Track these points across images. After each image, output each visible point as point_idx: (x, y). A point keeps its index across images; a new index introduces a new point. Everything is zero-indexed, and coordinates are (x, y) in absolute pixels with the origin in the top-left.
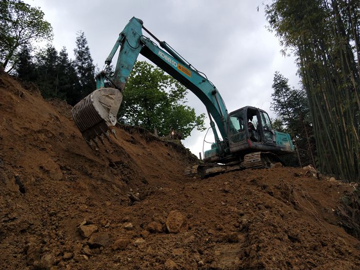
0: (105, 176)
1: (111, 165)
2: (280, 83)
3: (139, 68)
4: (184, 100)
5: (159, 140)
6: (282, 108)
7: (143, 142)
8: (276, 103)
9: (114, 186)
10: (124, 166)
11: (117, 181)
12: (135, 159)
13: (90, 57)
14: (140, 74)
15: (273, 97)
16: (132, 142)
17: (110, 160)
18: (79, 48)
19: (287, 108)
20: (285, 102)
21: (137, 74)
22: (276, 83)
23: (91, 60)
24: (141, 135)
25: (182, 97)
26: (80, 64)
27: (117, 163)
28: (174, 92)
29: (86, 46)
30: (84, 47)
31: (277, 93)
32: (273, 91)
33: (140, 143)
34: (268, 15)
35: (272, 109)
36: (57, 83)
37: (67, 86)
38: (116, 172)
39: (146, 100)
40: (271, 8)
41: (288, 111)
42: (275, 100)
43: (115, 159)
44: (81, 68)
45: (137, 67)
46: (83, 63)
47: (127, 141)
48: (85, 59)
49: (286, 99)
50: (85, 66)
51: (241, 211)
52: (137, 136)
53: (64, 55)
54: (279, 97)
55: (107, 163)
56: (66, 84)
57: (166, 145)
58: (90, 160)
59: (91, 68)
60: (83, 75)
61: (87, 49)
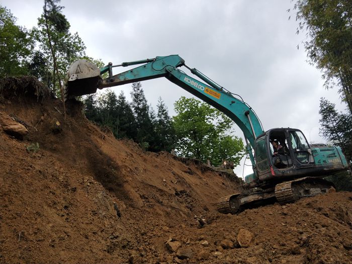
0: (173, 204)
1: (177, 194)
2: (327, 108)
3: (188, 104)
4: (231, 130)
5: (213, 171)
6: (332, 133)
7: (199, 173)
8: (325, 129)
9: (181, 213)
10: (187, 195)
11: (183, 209)
12: (195, 189)
13: (144, 98)
14: (189, 110)
15: (321, 123)
16: (189, 172)
17: (175, 190)
18: (135, 91)
19: (337, 132)
20: (334, 127)
21: (186, 110)
22: (323, 109)
23: (145, 101)
24: (196, 166)
25: (229, 127)
26: (136, 105)
27: (181, 192)
28: (221, 124)
29: (140, 89)
30: (138, 89)
31: (325, 118)
32: (320, 117)
33: (196, 173)
34: (308, 50)
35: (322, 134)
36: (118, 123)
37: (127, 125)
38: (181, 200)
39: (195, 133)
40: (310, 44)
41: (338, 135)
42: (324, 125)
43: (180, 189)
44: (137, 108)
45: (185, 104)
46: (139, 104)
47: (185, 172)
48: (141, 101)
49: (335, 124)
50: (141, 106)
51: (301, 230)
52: (193, 167)
53: (122, 98)
54: (328, 122)
55: (174, 193)
56: (125, 123)
57: (220, 175)
58: (160, 190)
59: (145, 108)
60: (139, 114)
61: (142, 91)
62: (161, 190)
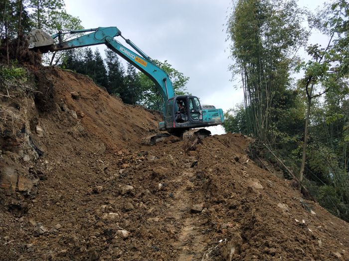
1: (150, 131)
4: (185, 88)
13: (116, 55)
16: (155, 120)
25: (183, 85)
26: (109, 61)
28: (177, 82)
33: (159, 120)
43: (151, 128)
44: (109, 64)
47: (152, 119)
50: (113, 62)
53: (98, 54)
59: (117, 64)
60: (111, 69)
62: (142, 129)
